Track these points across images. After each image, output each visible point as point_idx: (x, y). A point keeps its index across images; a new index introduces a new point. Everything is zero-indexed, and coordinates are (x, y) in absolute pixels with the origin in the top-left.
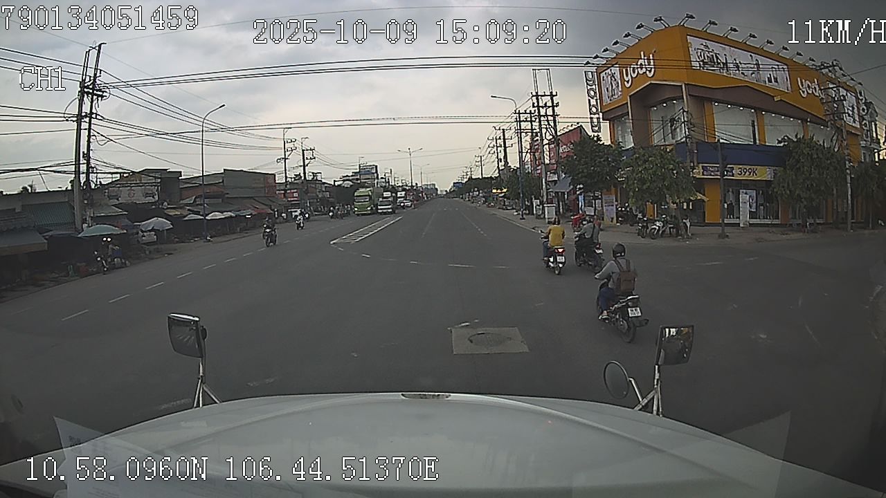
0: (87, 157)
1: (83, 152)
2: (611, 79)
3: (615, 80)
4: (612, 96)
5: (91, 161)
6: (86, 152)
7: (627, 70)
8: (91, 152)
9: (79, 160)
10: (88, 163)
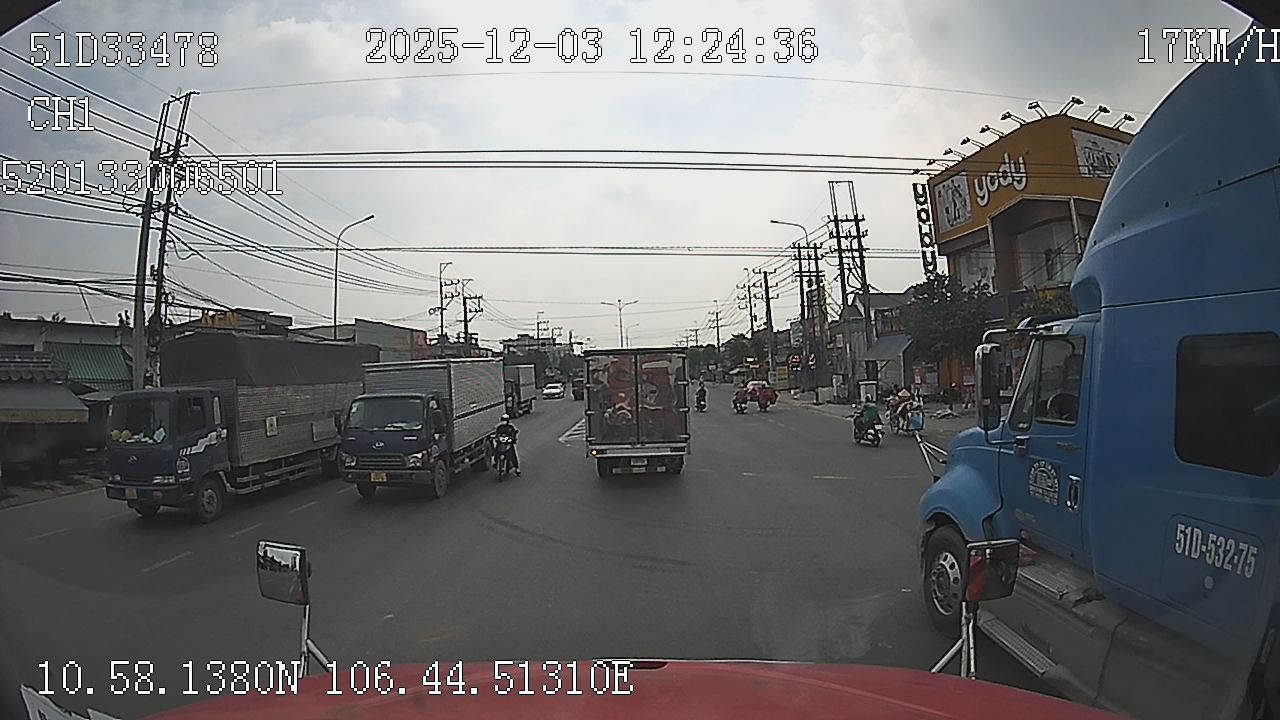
0: (159, 276)
1: (153, 267)
2: (953, 195)
3: (960, 195)
4: (955, 218)
5: (166, 284)
6: (156, 268)
7: (980, 182)
8: (165, 267)
9: (144, 279)
10: (159, 287)
